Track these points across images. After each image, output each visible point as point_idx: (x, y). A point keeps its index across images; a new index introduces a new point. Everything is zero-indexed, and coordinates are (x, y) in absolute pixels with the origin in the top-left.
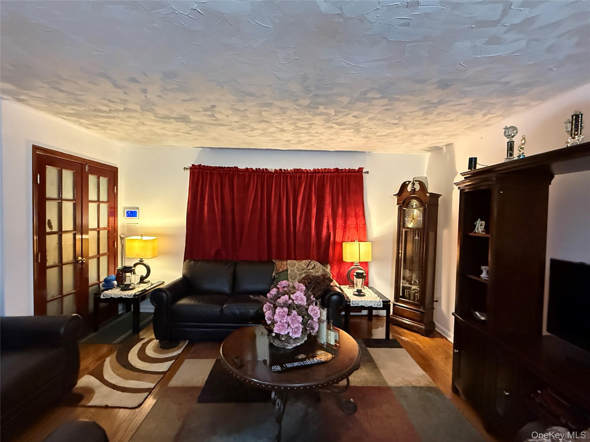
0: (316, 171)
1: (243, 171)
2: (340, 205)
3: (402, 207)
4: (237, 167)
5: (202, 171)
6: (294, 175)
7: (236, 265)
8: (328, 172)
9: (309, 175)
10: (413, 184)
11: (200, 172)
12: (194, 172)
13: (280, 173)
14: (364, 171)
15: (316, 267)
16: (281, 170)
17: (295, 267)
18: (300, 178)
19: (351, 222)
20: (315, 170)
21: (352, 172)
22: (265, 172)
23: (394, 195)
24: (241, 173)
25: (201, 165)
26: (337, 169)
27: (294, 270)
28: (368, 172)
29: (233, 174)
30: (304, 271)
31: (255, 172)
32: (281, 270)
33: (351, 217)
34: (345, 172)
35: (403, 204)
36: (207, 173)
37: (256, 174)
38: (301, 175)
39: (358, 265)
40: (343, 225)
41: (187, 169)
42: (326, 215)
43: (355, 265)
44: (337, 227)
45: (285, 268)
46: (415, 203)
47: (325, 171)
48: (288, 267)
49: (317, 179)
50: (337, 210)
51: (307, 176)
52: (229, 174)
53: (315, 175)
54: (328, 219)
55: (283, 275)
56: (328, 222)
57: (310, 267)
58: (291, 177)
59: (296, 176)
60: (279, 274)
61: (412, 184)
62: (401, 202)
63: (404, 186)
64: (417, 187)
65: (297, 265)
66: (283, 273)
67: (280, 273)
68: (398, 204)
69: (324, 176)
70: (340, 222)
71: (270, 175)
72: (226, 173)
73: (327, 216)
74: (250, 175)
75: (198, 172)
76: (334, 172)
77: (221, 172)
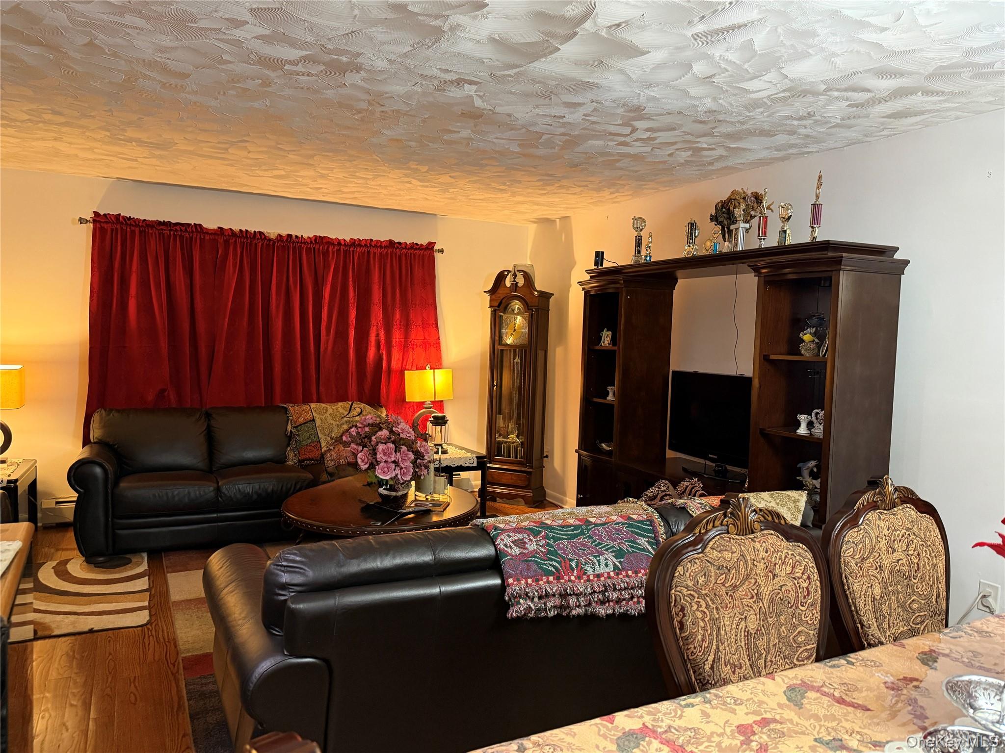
0: (355, 243)
1: (211, 234)
2: (398, 305)
3: (498, 312)
4: (200, 225)
5: (122, 228)
6: (314, 248)
7: (208, 416)
8: (376, 246)
9: (342, 250)
10: (515, 276)
11: (117, 229)
12: (102, 229)
13: (288, 242)
14: (436, 247)
15: (364, 412)
16: (290, 236)
17: (327, 415)
18: (326, 254)
19: (416, 335)
20: (353, 241)
21: (416, 249)
22: (258, 239)
23: (484, 292)
24: (207, 238)
25: (120, 214)
26: (391, 243)
27: (326, 420)
28: (442, 251)
29: (191, 238)
30: (345, 419)
31: (239, 237)
32: (301, 420)
33: (416, 326)
34: (406, 248)
35: (499, 306)
36: (133, 232)
37: (238, 241)
38: (328, 247)
39: (431, 408)
40: (403, 340)
41: (87, 221)
42: (373, 322)
43: (426, 408)
44: (394, 343)
45: (309, 417)
46: (517, 305)
47: (371, 245)
48: (315, 414)
49: (356, 258)
50: (393, 314)
51: (339, 250)
52: (181, 237)
53: (352, 249)
54: (377, 330)
55: (307, 429)
56: (378, 335)
57: (355, 413)
58: (309, 250)
59: (319, 249)
60: (299, 428)
61: (513, 275)
62: (497, 304)
63: (501, 277)
64: (521, 281)
65: (330, 411)
66: (308, 424)
67: (300, 425)
68: (491, 306)
69: (369, 252)
70: (397, 336)
71: (268, 245)
72: (175, 236)
73: (375, 324)
74: (227, 242)
75: (112, 230)
76: (386, 247)
77: (164, 232)
